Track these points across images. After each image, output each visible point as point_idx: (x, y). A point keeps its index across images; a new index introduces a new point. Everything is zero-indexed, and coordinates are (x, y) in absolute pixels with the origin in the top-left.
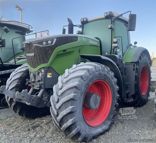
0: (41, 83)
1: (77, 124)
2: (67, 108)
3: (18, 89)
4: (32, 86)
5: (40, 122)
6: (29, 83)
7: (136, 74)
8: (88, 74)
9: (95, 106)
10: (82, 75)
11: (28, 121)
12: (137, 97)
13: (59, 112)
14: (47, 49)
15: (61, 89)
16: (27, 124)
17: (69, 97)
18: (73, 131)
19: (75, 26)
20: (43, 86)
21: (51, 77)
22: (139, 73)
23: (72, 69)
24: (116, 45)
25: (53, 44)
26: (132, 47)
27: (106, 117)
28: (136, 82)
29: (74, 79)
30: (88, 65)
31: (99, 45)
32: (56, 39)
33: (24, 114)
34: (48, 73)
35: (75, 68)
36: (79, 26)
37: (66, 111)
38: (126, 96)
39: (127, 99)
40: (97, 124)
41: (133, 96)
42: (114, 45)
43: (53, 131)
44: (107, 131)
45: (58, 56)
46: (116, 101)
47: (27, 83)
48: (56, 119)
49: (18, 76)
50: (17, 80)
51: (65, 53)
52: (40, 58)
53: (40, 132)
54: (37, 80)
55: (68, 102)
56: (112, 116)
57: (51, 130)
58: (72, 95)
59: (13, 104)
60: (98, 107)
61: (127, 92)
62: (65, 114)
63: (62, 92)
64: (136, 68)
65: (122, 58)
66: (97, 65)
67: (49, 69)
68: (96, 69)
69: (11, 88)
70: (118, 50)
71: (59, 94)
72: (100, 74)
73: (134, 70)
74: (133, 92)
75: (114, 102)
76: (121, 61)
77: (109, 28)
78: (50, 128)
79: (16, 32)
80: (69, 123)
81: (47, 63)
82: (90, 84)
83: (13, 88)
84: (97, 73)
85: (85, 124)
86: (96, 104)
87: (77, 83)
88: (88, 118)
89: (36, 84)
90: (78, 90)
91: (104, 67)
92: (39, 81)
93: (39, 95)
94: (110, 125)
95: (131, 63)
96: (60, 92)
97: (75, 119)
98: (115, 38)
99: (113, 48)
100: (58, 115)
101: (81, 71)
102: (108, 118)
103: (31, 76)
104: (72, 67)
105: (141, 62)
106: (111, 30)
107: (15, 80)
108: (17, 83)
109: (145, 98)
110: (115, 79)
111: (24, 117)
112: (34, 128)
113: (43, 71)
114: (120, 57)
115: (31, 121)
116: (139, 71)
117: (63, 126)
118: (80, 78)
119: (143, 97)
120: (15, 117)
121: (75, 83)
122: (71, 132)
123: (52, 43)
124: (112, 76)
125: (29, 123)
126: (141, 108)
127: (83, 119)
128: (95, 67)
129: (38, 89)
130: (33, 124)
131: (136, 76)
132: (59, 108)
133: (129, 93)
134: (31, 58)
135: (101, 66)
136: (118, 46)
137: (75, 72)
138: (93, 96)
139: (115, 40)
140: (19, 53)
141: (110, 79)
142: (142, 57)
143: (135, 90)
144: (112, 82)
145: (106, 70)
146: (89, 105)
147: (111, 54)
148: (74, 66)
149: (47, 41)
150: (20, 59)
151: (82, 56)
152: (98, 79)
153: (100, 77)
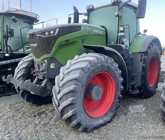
0: (44, 73)
1: (77, 115)
2: (67, 99)
3: (25, 77)
4: (36, 76)
5: (45, 108)
6: (34, 73)
7: (143, 65)
8: (89, 66)
9: (97, 98)
10: (83, 67)
11: (35, 107)
12: (143, 88)
13: (60, 103)
14: (50, 39)
15: (62, 80)
16: (34, 110)
17: (69, 89)
18: (73, 122)
19: (81, 14)
20: (46, 76)
21: (54, 67)
22: (147, 64)
23: (74, 61)
24: (122, 34)
25: (56, 34)
26: (141, 36)
27: (108, 109)
28: (143, 73)
29: (75, 71)
30: (90, 56)
31: (105, 34)
32: (58, 29)
33: (31, 101)
34: (51, 64)
35: (77, 59)
36: (85, 14)
37: (66, 102)
38: (131, 87)
39: (132, 90)
40: (98, 115)
41: (139, 88)
42: (120, 34)
43: (56, 119)
44: (109, 122)
45: (61, 46)
46: (119, 93)
47: (32, 72)
48: (58, 109)
49: (24, 66)
50: (24, 69)
51: (68, 43)
52: (43, 48)
53: (44, 119)
54: (40, 70)
55: (68, 94)
56: (114, 108)
57: (54, 117)
58: (72, 87)
59: (21, 91)
60: (100, 99)
61: (132, 83)
62: (66, 105)
63: (63, 84)
64: (144, 59)
65: (128, 48)
66: (99, 56)
67: (52, 60)
68: (98, 60)
69: (19, 77)
70: (124, 40)
71: (60, 85)
72: (102, 66)
73: (141, 60)
74: (139, 84)
75: (118, 94)
76: (127, 52)
77: (116, 16)
78: (54, 115)
79: (24, 22)
80: (69, 114)
81: (50, 54)
82: (91, 76)
83: (20, 77)
84: (99, 65)
85: (86, 116)
86: (98, 95)
87: (78, 75)
88: (90, 108)
89: (40, 74)
90: (79, 82)
91: (107, 58)
92: (43, 71)
93: (43, 85)
94: (112, 117)
95: (139, 53)
96: (62, 83)
97: (75, 110)
98: (122, 26)
99: (119, 37)
100: (59, 106)
101: (83, 63)
102: (111, 110)
103: (35, 66)
104: (74, 58)
105: (150, 52)
106: (118, 17)
107: (22, 69)
108: (24, 72)
109: (153, 89)
110: (119, 71)
111: (32, 103)
112: (40, 114)
113: (46, 61)
114: (127, 47)
115: (37, 107)
116: (147, 62)
117: (64, 116)
118: (81, 70)
119: (150, 88)
120: (24, 103)
121: (76, 75)
122: (71, 122)
123: (54, 33)
124: (116, 67)
125: (35, 109)
126: (148, 100)
127: (84, 111)
128: (97, 58)
129: (42, 79)
130: (39, 110)
131: (143, 67)
132: (60, 99)
133: (135, 84)
134: (34, 48)
135: (104, 57)
136: (124, 35)
137: (76, 64)
138: (95, 88)
139: (121, 29)
140: (27, 43)
141: (113, 71)
142: (151, 47)
143: (141, 82)
144: (115, 74)
145: (109, 61)
146: (91, 96)
147: (117, 43)
148: (76, 57)
149: (49, 32)
150: (28, 48)
151: (85, 47)
152: (100, 71)
153: (102, 69)
